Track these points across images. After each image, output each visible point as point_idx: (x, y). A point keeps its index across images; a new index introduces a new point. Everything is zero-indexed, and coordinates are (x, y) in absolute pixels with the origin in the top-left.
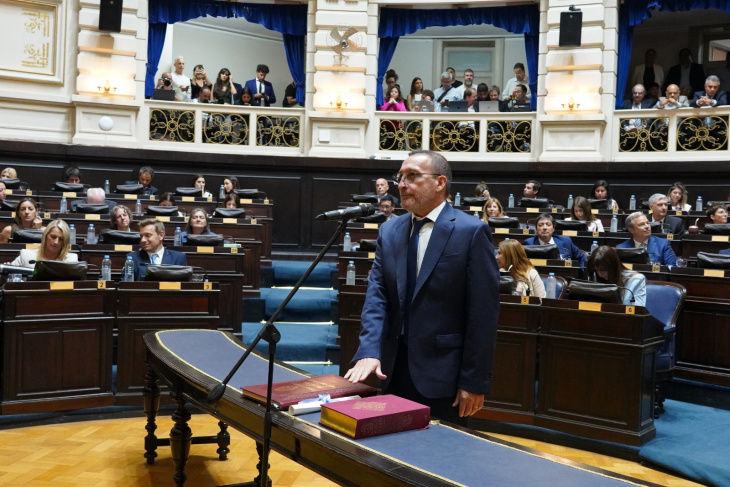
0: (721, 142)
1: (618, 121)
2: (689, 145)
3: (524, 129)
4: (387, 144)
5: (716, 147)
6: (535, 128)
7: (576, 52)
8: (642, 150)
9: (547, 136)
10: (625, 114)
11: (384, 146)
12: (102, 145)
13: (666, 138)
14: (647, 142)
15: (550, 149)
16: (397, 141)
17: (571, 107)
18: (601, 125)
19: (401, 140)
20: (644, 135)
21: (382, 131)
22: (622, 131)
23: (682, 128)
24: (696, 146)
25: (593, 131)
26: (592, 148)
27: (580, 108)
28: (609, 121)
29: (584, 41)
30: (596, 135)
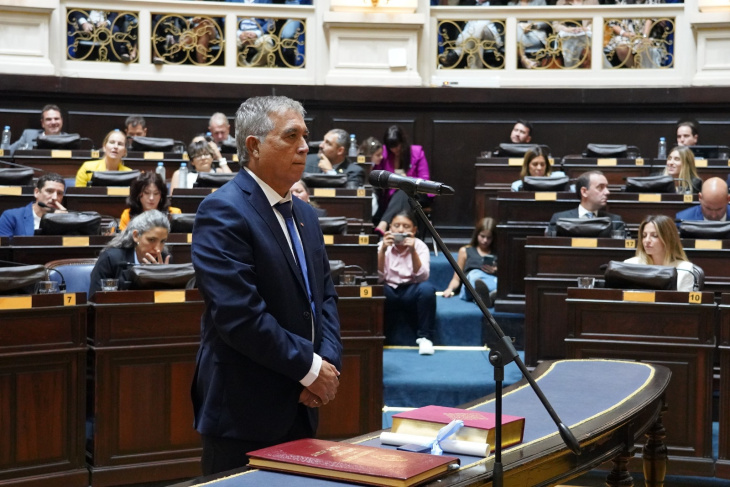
0: (214, 53)
1: (65, 11)
5: (208, 60)
8: (102, 59)
10: (77, 1)
13: (135, 43)
14: (108, 46)
22: (70, 28)
24: (179, 57)
25: (37, 25)
26: (38, 52)
30: (43, 30)
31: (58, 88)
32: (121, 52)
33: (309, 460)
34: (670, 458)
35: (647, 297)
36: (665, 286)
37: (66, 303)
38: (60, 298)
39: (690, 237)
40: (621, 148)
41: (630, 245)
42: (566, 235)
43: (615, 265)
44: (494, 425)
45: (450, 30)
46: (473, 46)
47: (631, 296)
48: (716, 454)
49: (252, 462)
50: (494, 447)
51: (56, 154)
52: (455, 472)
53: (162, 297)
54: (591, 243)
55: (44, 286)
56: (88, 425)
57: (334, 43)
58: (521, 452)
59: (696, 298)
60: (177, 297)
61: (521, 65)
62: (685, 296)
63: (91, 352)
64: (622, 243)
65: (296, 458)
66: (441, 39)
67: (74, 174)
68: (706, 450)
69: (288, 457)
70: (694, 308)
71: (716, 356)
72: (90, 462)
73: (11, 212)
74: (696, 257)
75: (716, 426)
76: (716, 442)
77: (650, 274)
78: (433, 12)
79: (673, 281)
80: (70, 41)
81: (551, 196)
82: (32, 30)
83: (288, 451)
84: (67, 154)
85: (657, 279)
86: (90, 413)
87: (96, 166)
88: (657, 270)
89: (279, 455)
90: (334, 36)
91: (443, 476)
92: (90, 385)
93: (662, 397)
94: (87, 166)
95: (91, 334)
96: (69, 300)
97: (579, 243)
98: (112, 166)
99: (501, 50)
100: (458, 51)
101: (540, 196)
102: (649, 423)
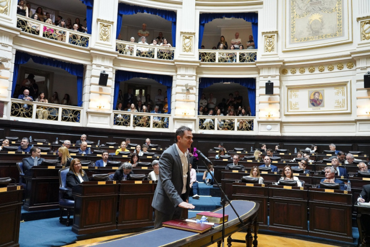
0: (148, 124)
3: (77, 113)
4: (14, 113)
7: (104, 88)
10: (116, 112)
11: (12, 115)
15: (86, 122)
16: (20, 113)
17: (100, 107)
18: (109, 114)
19: (22, 112)
20: (122, 120)
21: (12, 107)
22: (115, 118)
23: (135, 119)
24: (139, 125)
29: (108, 84)
30: (109, 118)
31: (111, 131)
32: (126, 123)
33: (178, 225)
34: (260, 225)
35: (252, 185)
36: (256, 182)
37: (114, 183)
38: (112, 182)
39: (261, 170)
40: (242, 149)
41: (246, 172)
42: (231, 169)
43: (244, 177)
44: (222, 216)
45: (202, 121)
46: (207, 124)
47: (248, 185)
48: (268, 224)
49: (163, 225)
50: (222, 222)
51: (110, 147)
52: (213, 229)
53: (137, 182)
54: (237, 171)
55: (109, 179)
56: (117, 213)
57: (175, 123)
58: (227, 224)
59: (263, 185)
60: (140, 182)
61: (218, 129)
62: (261, 185)
63: (119, 195)
64: (244, 172)
65: (175, 224)
66: (200, 123)
67: (115, 152)
68: (266, 224)
69: (172, 224)
70: (263, 188)
71: (268, 200)
72: (117, 223)
73: (99, 161)
74: (262, 175)
75: (268, 217)
76: (268, 221)
77: (252, 180)
78: (198, 117)
79: (258, 181)
80: (114, 121)
81: (227, 160)
82: (106, 118)
83: (172, 222)
84: (113, 147)
85: (254, 181)
86: (118, 210)
87: (119, 150)
88: (254, 179)
89: (171, 224)
90: (176, 121)
91: (210, 230)
92: (118, 203)
93: (258, 211)
94: (117, 150)
95: (119, 191)
96: (115, 182)
97: (234, 171)
98: (123, 150)
99: (214, 125)
100: (204, 125)
101: (224, 160)
102: (255, 217)
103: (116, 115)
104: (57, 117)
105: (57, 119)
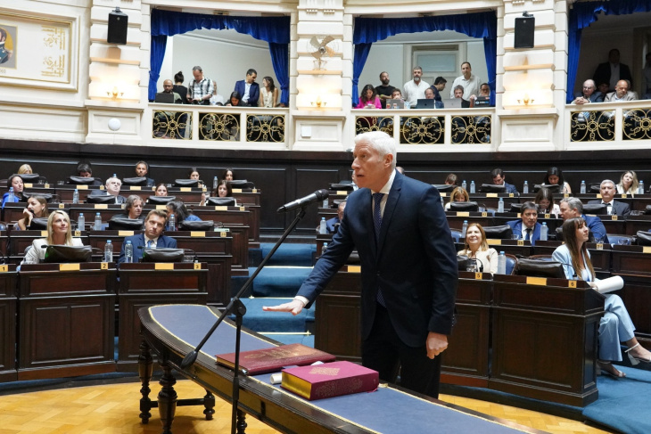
1: (570, 114)
2: (634, 134)
3: (484, 122)
6: (495, 122)
7: (530, 53)
9: (505, 127)
12: (111, 143)
13: (613, 129)
14: (596, 132)
15: (508, 140)
17: (526, 102)
18: (554, 118)
20: (593, 126)
21: (358, 127)
22: (573, 123)
23: (627, 119)
24: (640, 135)
25: (547, 124)
26: (545, 139)
27: (534, 103)
28: (561, 115)
29: (536, 43)
103: (575, 116)
104: (443, 134)
105: (441, 141)
